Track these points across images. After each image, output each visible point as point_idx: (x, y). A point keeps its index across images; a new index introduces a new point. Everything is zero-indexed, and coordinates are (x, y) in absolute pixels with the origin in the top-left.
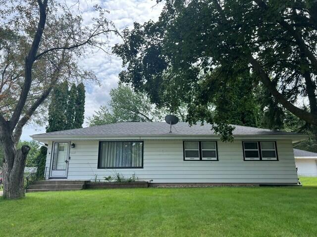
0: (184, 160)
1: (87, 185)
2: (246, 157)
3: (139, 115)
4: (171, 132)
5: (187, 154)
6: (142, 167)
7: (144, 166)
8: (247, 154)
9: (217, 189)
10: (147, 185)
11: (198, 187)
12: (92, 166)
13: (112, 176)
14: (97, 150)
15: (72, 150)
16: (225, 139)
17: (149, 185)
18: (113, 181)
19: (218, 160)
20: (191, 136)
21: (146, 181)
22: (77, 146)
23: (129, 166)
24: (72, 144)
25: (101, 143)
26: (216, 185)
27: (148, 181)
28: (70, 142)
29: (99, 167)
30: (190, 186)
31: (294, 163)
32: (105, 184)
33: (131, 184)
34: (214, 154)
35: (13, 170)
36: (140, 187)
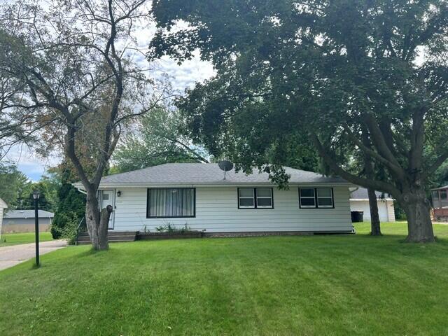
0: (239, 208)
1: (139, 237)
2: (302, 205)
3: (176, 144)
4: (225, 179)
5: (242, 202)
6: (194, 216)
7: (196, 215)
8: (303, 202)
9: (271, 238)
10: (200, 235)
11: (252, 237)
12: (141, 215)
13: (163, 227)
14: (146, 198)
15: (117, 198)
16: (281, 187)
17: (202, 235)
18: (165, 231)
19: (273, 208)
20: (246, 184)
21: (199, 230)
22: (124, 194)
23: (181, 215)
24: (117, 191)
25: (149, 190)
26: (270, 234)
27: (201, 230)
28: (115, 189)
29: (148, 217)
30: (244, 235)
31: (349, 206)
32: (157, 234)
33: (185, 234)
34: (269, 203)
35: (101, 227)
36: (195, 238)
